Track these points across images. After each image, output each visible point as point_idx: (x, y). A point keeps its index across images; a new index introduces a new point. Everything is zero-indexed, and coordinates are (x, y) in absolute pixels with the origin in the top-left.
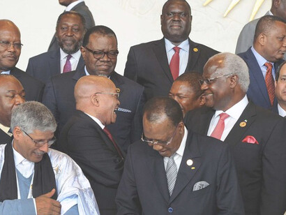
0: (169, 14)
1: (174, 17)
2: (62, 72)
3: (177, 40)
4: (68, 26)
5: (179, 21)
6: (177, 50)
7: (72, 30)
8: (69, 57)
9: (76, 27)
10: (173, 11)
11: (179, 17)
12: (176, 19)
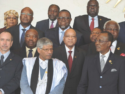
0: (90, 6)
1: (92, 7)
2: (50, 28)
3: (93, 16)
4: (52, 10)
5: (94, 8)
6: (93, 20)
7: (53, 12)
8: (53, 22)
9: (55, 11)
10: (92, 4)
11: (94, 7)
12: (93, 8)
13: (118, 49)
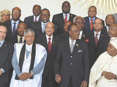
0: (64, 6)
3: (66, 13)
5: (67, 8)
6: (66, 16)
9: (38, 9)
11: (67, 7)
13: (84, 36)
